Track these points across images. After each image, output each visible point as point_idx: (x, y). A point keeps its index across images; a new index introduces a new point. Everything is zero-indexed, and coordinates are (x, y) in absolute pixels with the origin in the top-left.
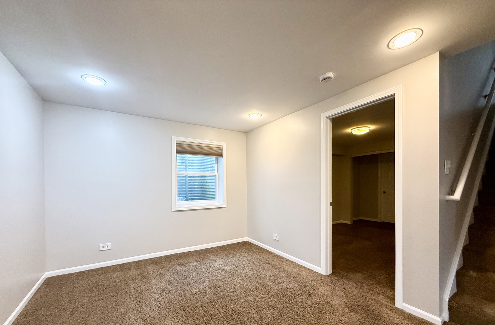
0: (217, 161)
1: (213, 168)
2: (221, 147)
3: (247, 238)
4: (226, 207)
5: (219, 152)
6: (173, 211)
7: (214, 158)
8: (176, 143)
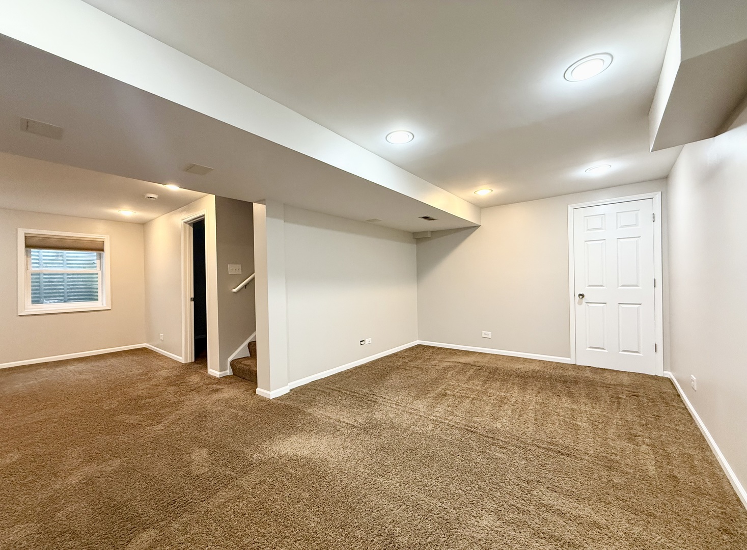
0: (100, 257)
1: (95, 265)
2: (103, 240)
3: (145, 344)
4: (110, 310)
5: (100, 246)
6: (20, 316)
7: (95, 253)
8: (25, 237)
